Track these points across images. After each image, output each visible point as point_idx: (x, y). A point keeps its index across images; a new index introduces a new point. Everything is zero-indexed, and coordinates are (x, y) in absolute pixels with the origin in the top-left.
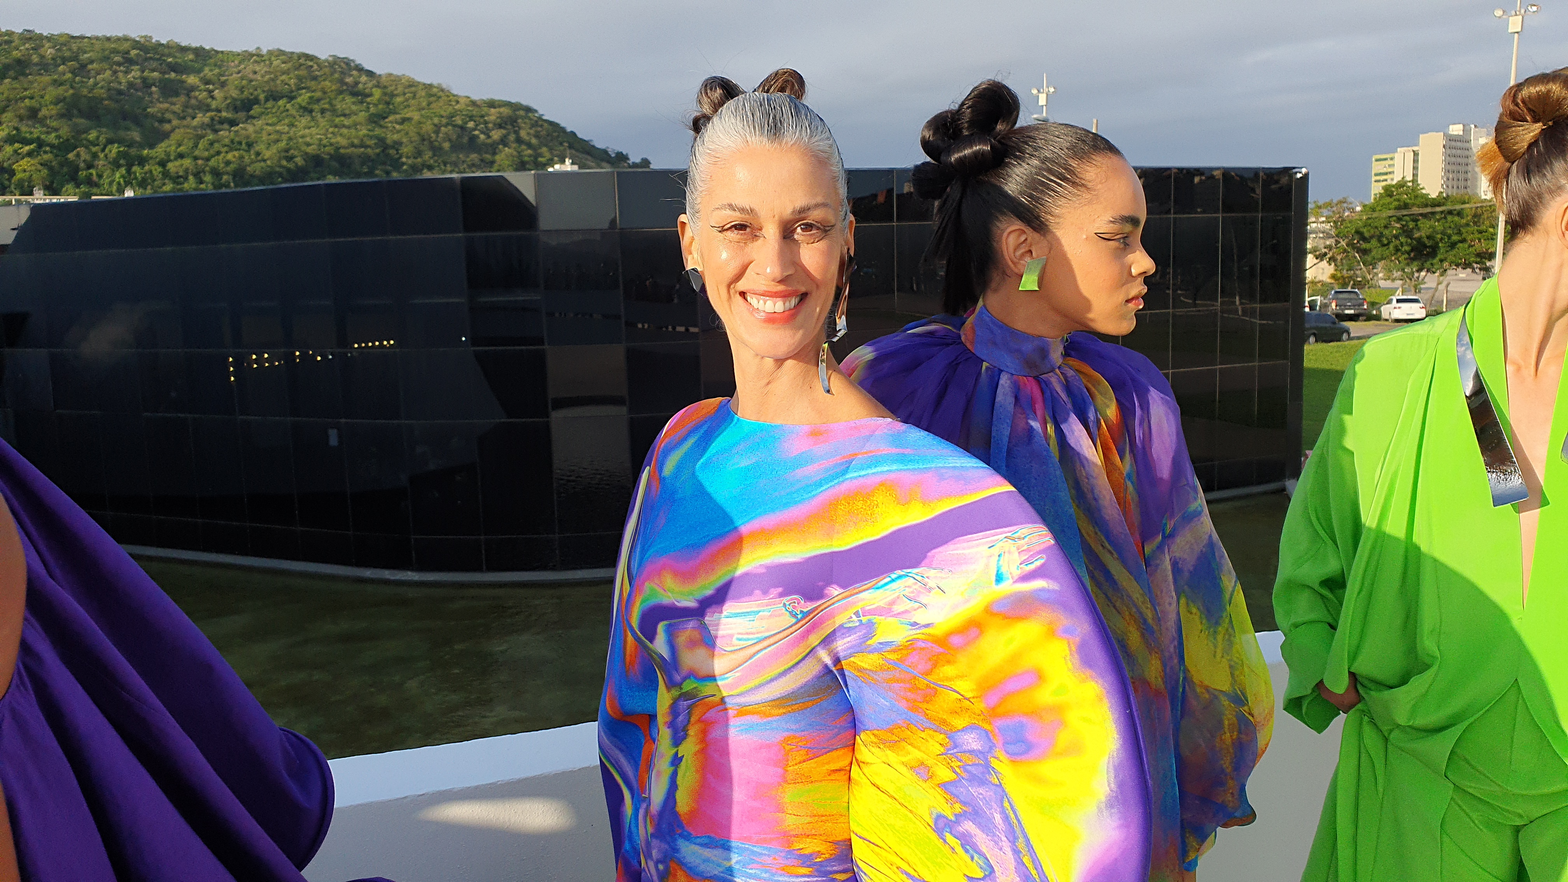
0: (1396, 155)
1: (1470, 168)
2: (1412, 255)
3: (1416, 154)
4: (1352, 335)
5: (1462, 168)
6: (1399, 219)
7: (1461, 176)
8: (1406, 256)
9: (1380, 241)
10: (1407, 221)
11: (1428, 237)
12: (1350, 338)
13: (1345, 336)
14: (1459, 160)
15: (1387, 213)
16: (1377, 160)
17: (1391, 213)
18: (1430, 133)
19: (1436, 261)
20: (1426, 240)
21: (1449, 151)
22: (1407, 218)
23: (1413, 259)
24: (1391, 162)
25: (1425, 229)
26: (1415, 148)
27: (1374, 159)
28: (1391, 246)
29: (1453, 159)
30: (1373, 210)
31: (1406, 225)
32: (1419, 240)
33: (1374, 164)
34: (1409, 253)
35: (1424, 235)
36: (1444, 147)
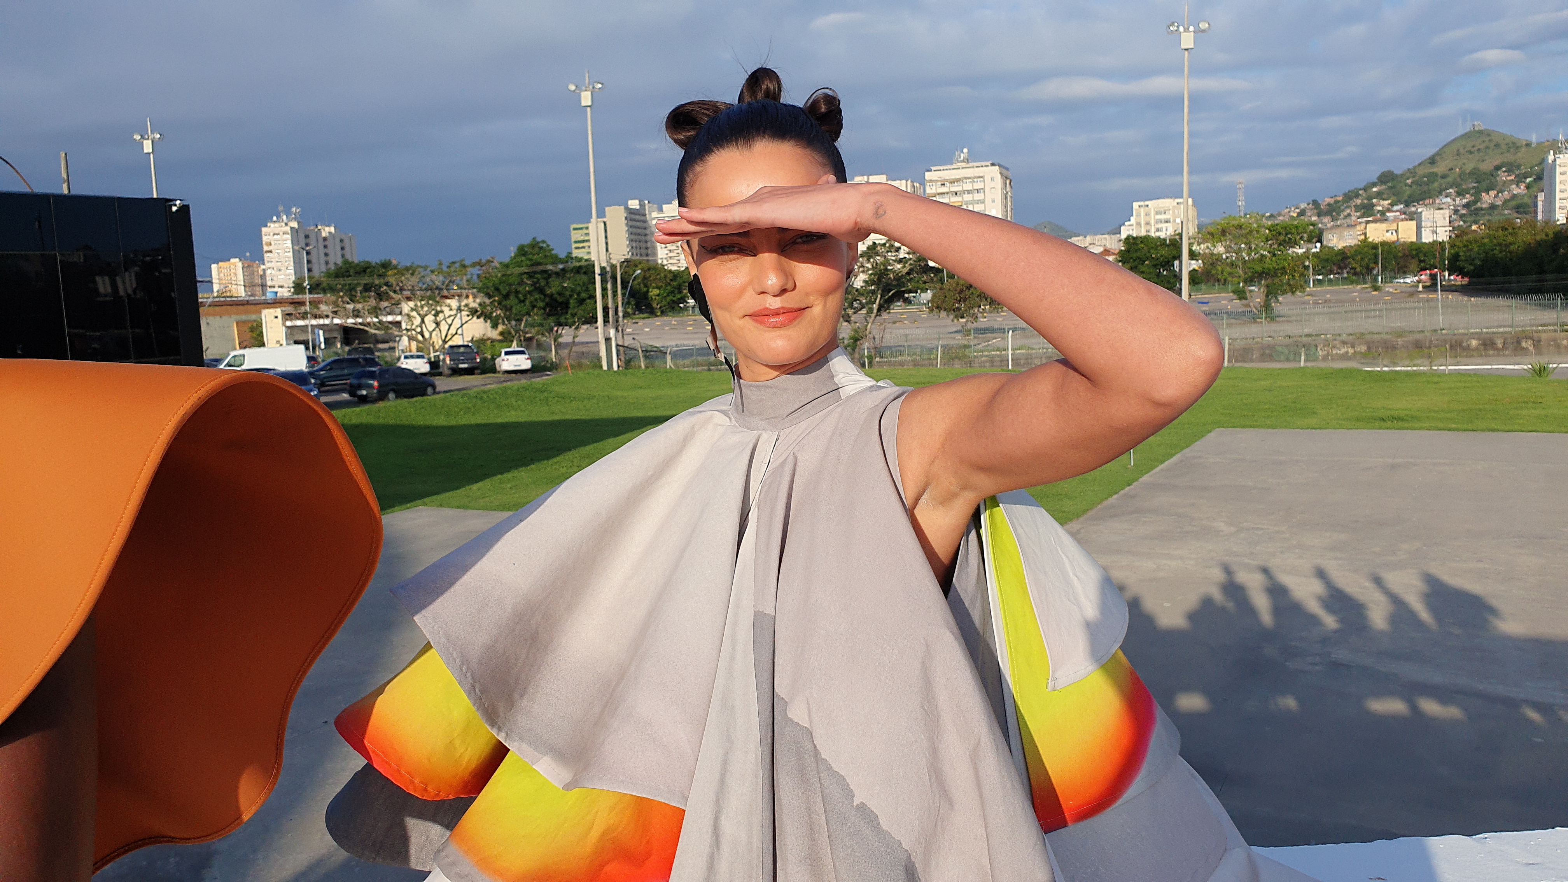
0: (590, 225)
1: (648, 238)
2: (547, 310)
3: (605, 223)
4: (438, 389)
5: (643, 238)
6: (531, 275)
7: (643, 245)
8: (542, 311)
9: (517, 297)
10: (538, 280)
11: (560, 294)
12: (435, 392)
13: (429, 390)
14: (639, 231)
15: (518, 270)
16: (575, 229)
17: (526, 270)
18: (614, 207)
19: (568, 316)
20: (556, 296)
21: (631, 223)
22: (538, 276)
23: (549, 315)
24: (586, 232)
25: (554, 288)
26: (605, 220)
27: (572, 228)
28: (527, 303)
29: (635, 230)
30: (507, 266)
31: (538, 282)
32: (551, 296)
33: (573, 232)
34: (544, 309)
35: (554, 292)
36: (626, 218)
